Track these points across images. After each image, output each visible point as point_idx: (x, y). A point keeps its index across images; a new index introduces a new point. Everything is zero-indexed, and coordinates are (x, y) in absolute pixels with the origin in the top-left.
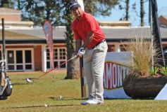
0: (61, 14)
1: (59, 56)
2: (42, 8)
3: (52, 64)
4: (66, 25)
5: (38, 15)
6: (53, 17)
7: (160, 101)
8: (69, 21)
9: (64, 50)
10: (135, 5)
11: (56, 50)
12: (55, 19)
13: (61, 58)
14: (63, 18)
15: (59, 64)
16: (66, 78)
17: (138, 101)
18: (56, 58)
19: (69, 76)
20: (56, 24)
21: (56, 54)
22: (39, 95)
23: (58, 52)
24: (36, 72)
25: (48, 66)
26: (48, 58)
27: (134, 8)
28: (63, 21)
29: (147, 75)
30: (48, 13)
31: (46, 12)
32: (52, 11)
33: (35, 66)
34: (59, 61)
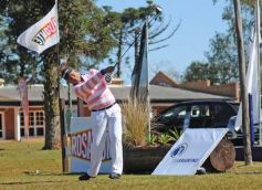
0: (38, 70)
1: (35, 121)
2: (15, 62)
3: (27, 132)
4: (43, 83)
5: (10, 70)
6: (27, 73)
7: (158, 177)
8: (48, 78)
9: (42, 114)
10: (128, 58)
11: (32, 114)
12: (30, 76)
13: (38, 124)
14: (41, 74)
15: (35, 132)
16: (44, 148)
17: (132, 176)
18: (32, 124)
19: (48, 146)
20: (32, 81)
21: (32, 119)
22: (11, 169)
23: (35, 117)
24: (9, 141)
25: (22, 134)
26: (22, 124)
27: (127, 63)
28: (40, 78)
29: (143, 144)
30: (23, 68)
31: (19, 67)
32: (26, 66)
33: (7, 134)
34: (35, 127)
